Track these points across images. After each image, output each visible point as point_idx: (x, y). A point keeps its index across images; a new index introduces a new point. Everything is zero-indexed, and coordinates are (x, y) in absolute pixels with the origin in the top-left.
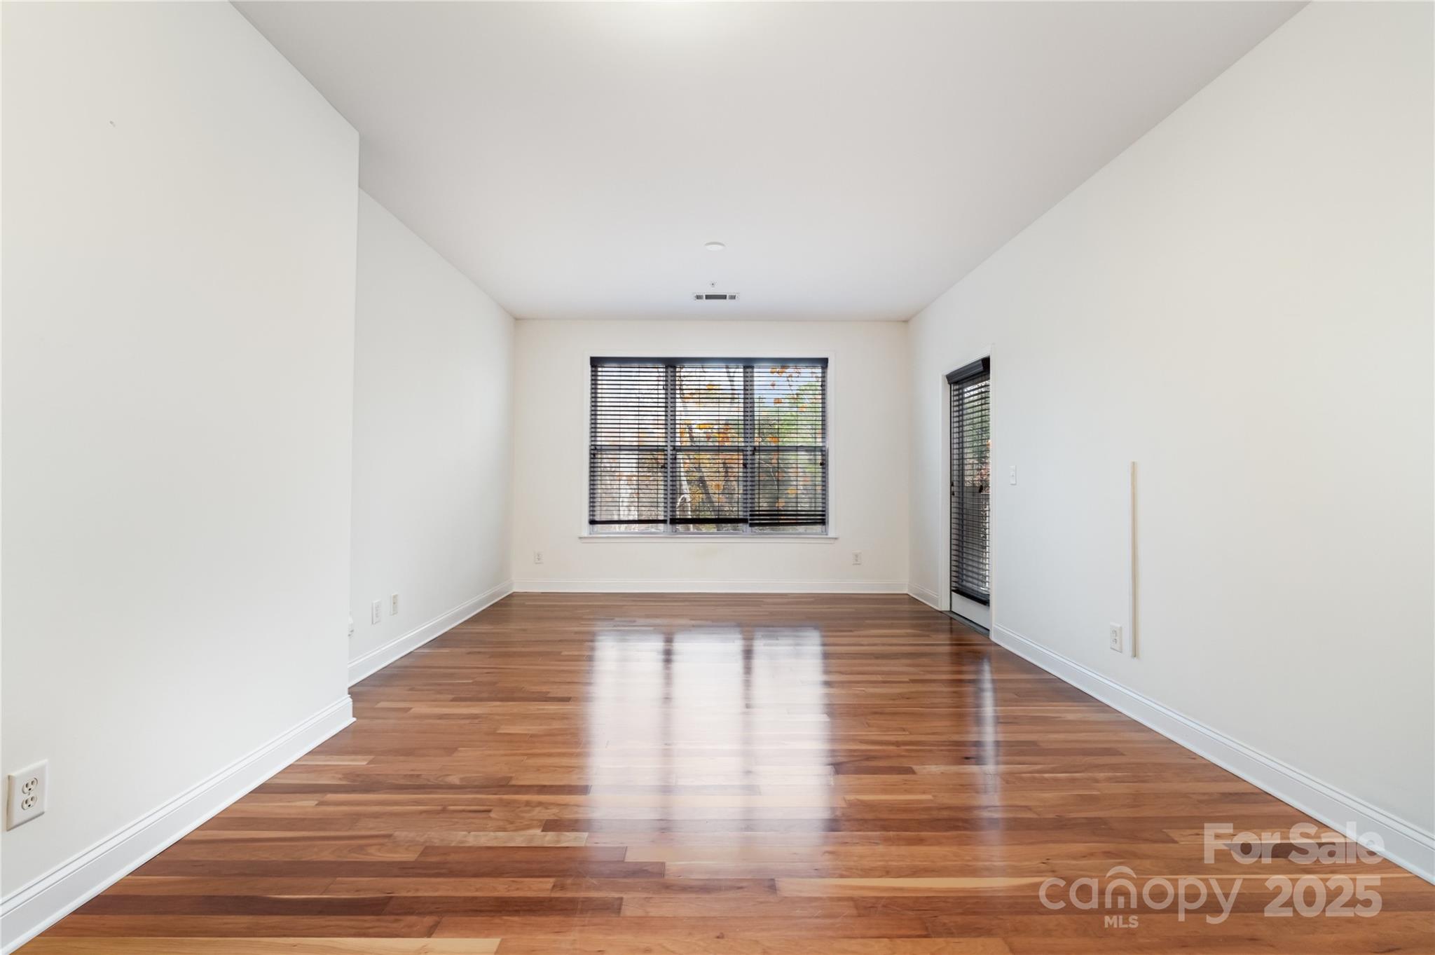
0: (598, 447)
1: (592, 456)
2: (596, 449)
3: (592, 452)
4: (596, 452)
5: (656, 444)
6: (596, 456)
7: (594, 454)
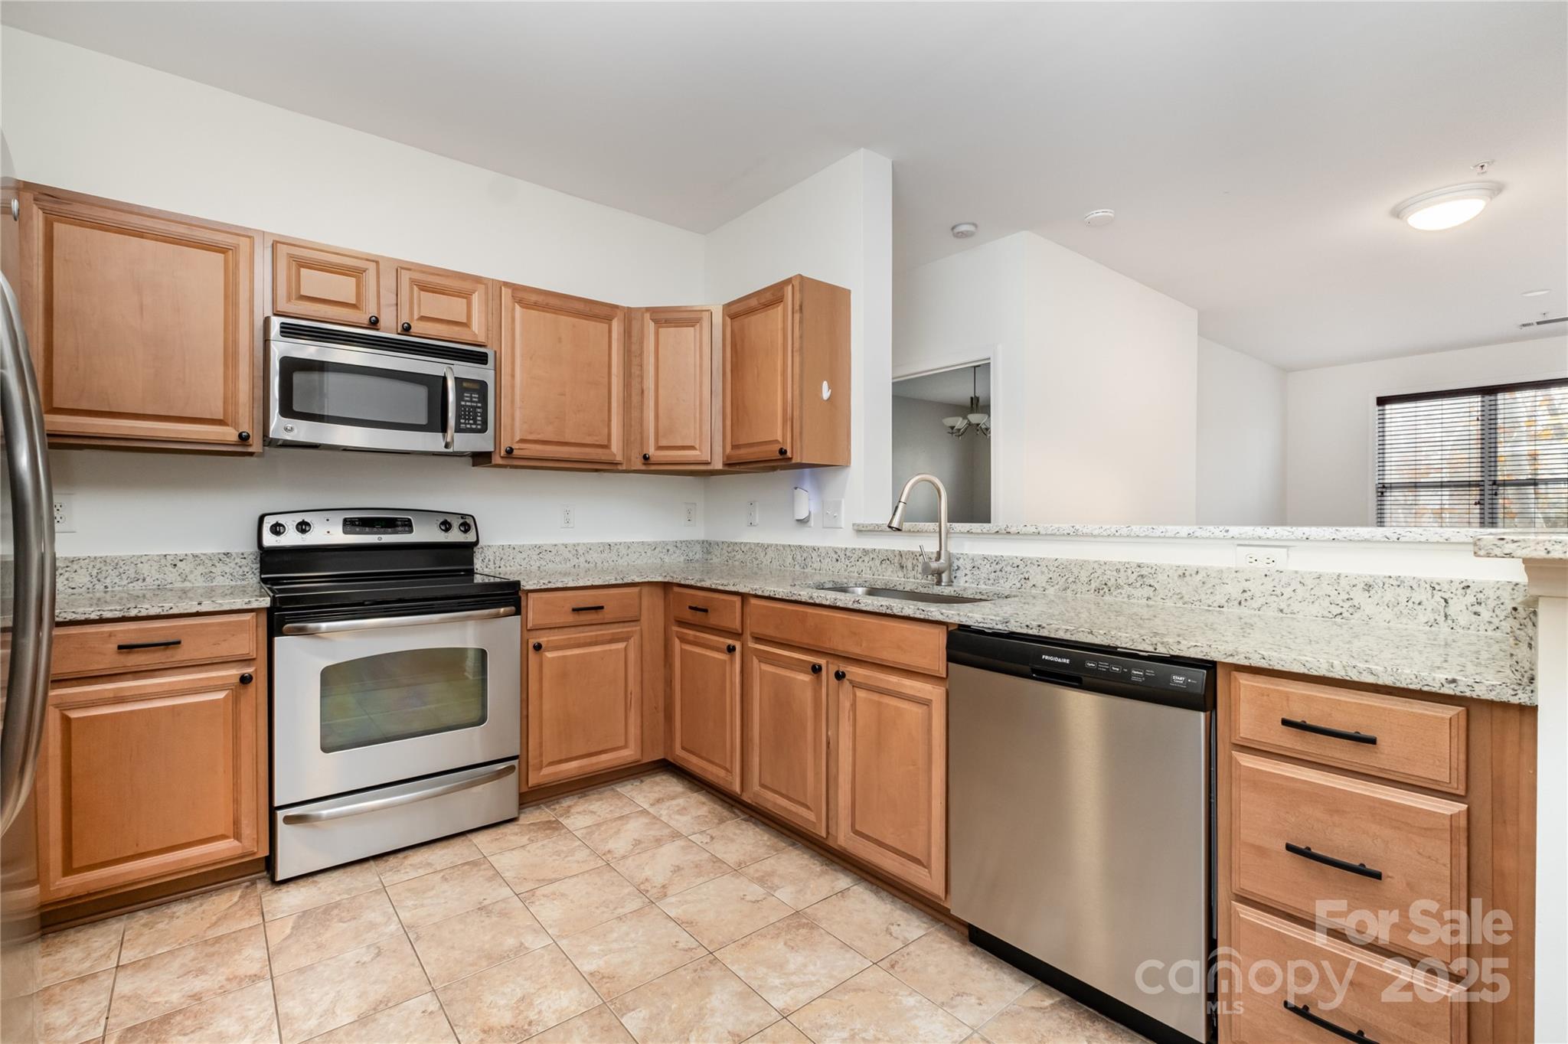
0: (1386, 485)
1: (1380, 494)
2: (1384, 487)
3: (1380, 490)
4: (1384, 490)
5: (1467, 479)
6: (1385, 494)
7: (1382, 493)
